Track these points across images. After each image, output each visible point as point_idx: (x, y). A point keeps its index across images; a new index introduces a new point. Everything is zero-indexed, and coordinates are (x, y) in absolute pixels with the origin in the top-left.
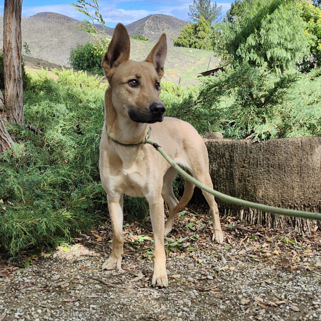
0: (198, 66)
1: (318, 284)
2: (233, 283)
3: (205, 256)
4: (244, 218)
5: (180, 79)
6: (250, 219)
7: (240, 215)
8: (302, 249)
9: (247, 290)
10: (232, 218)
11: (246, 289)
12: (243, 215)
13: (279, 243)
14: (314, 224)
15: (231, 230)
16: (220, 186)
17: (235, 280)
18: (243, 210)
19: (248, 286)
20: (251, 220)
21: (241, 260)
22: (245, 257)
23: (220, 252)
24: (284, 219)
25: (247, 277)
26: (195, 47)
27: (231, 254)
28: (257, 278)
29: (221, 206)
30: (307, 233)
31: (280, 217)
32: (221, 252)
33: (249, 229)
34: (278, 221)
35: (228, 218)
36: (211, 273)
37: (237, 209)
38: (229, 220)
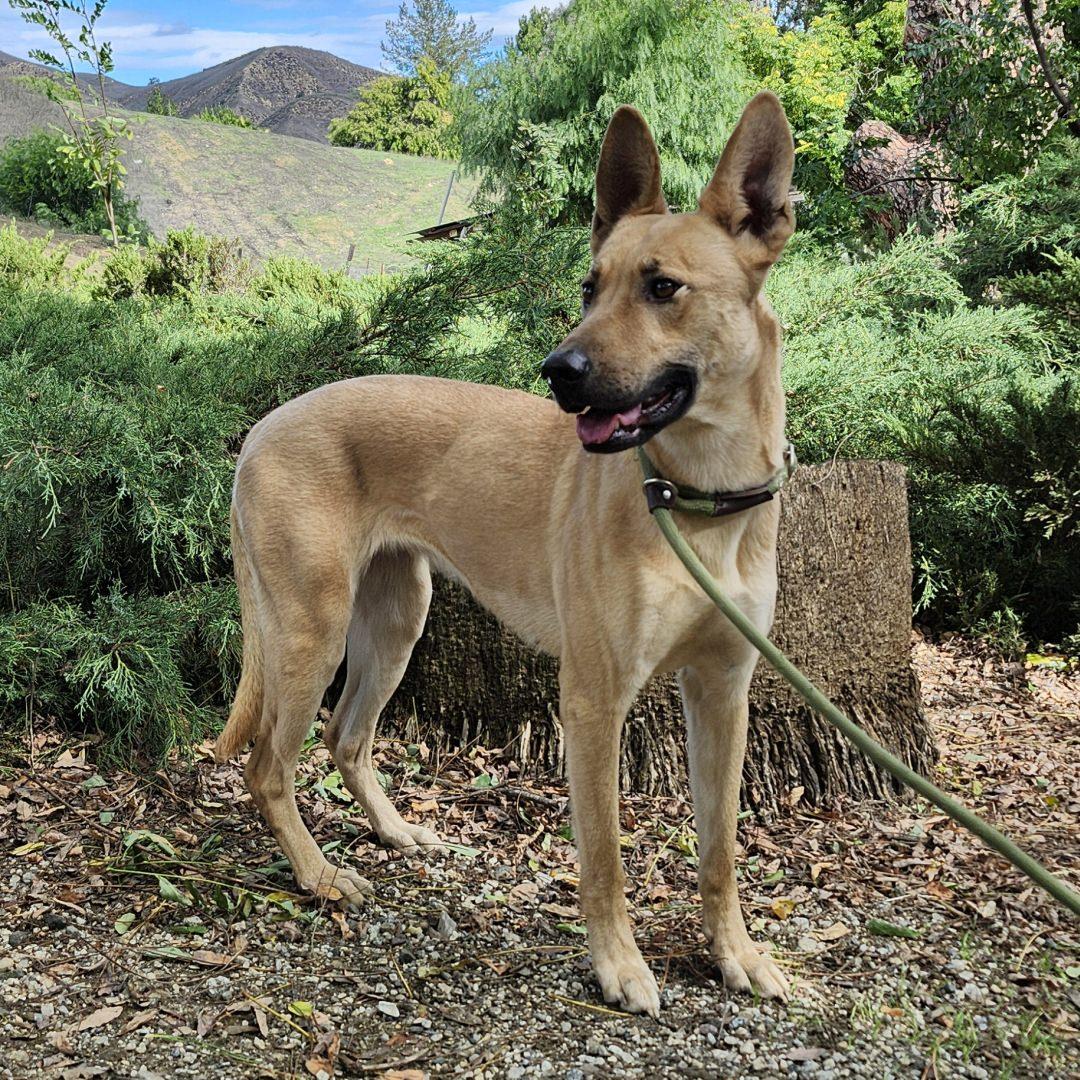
0: (413, 208)
1: (804, 1036)
2: (477, 1037)
3: (378, 909)
4: (533, 754)
5: (353, 248)
6: (555, 756)
7: (518, 740)
8: (748, 879)
9: (530, 1069)
10: (488, 753)
11: (526, 1062)
12: (531, 743)
13: (664, 853)
14: (792, 778)
15: (483, 802)
16: (447, 636)
17: (487, 1019)
18: (529, 724)
19: (534, 1048)
20: (561, 763)
21: (516, 927)
22: (530, 912)
23: (437, 892)
24: (679, 761)
25: (535, 1006)
26: (405, 150)
27: (479, 899)
28: (572, 1012)
29: (451, 707)
30: (766, 813)
31: (666, 753)
32: (439, 894)
33: (549, 796)
34: (656, 766)
35: (474, 751)
36: (396, 988)
37: (509, 720)
38: (479, 762)
